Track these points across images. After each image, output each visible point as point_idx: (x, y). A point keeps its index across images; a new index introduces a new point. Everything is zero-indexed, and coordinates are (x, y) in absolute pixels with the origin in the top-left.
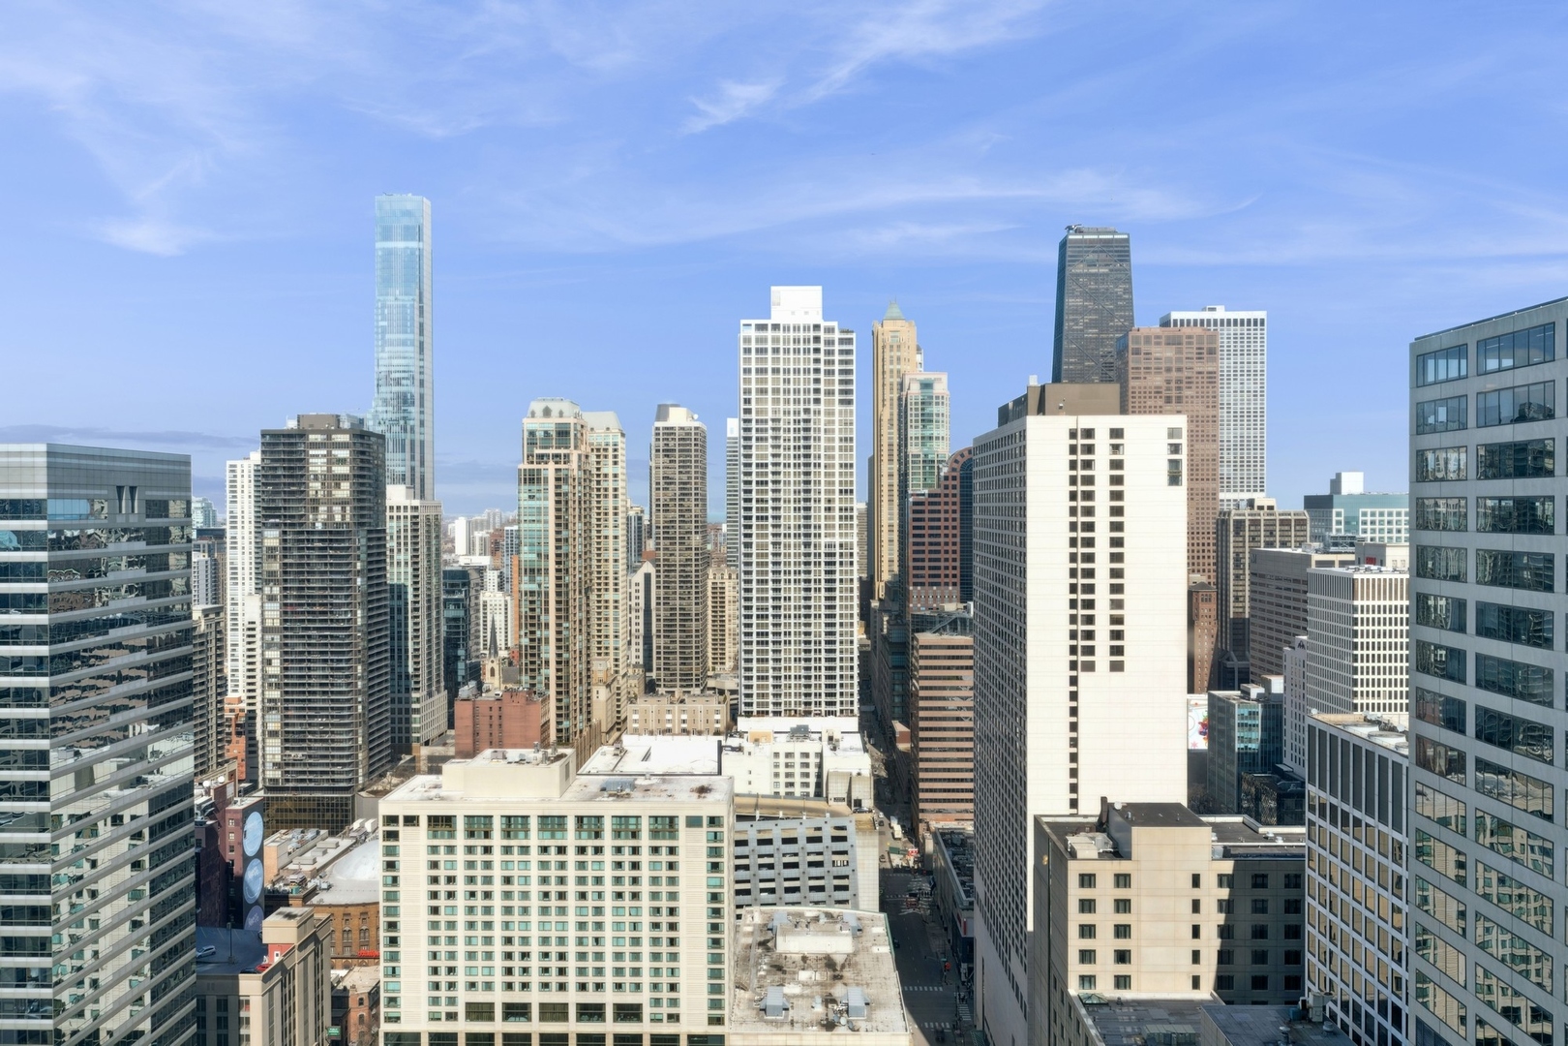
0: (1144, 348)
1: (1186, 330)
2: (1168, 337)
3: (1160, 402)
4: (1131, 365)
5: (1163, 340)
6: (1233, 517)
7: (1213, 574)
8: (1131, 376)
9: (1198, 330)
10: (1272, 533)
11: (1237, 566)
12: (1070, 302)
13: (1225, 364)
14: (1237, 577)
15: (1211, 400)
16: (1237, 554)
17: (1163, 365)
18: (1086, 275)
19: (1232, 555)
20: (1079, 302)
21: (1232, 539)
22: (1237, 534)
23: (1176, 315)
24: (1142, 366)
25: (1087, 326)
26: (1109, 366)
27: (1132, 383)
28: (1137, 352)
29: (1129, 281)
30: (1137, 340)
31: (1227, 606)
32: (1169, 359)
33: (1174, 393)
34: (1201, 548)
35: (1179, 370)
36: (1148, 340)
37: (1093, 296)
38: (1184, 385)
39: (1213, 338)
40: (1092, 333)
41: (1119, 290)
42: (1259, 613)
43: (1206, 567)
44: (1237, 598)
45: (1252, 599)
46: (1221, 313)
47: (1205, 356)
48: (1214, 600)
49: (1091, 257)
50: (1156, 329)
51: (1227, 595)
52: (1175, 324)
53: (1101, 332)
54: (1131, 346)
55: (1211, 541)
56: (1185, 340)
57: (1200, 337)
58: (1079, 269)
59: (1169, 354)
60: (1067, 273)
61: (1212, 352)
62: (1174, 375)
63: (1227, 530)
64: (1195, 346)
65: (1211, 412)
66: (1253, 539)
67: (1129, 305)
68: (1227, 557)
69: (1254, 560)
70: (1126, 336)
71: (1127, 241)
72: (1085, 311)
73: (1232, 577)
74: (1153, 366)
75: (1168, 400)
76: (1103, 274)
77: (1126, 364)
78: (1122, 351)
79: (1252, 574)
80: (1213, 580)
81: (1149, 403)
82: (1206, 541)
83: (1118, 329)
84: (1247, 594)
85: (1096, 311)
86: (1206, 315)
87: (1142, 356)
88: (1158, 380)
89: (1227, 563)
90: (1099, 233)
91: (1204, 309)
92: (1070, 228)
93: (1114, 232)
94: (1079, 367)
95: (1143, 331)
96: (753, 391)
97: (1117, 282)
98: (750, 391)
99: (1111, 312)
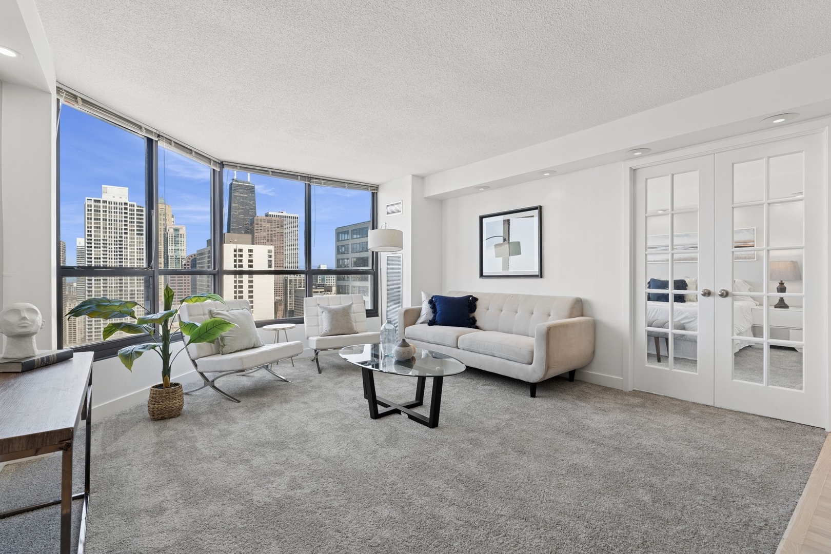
0: (260, 223)
1: (274, 218)
2: (268, 220)
3: (265, 241)
4: (255, 228)
5: (266, 221)
6: (289, 280)
7: (283, 297)
8: (255, 232)
9: (278, 218)
10: (301, 283)
11: (290, 294)
12: (233, 205)
13: (286, 230)
14: (290, 297)
15: (282, 241)
16: (290, 290)
17: (266, 229)
18: (239, 196)
19: (288, 291)
20: (237, 205)
21: (288, 285)
22: (290, 284)
23: (270, 213)
24: (259, 229)
25: (240, 214)
26: (248, 228)
27: (255, 234)
28: (257, 224)
29: (254, 200)
30: (257, 220)
31: (287, 307)
32: (268, 227)
33: (270, 238)
34: (279, 288)
35: (271, 231)
36: (261, 220)
37: (242, 204)
38: (273, 236)
39: (282, 222)
40: (241, 216)
41: (251, 203)
42: (297, 308)
43: (281, 295)
44: (290, 304)
45: (295, 304)
46: (285, 214)
47: (280, 227)
48: (283, 305)
49: (241, 190)
50: (265, 218)
51: (287, 303)
52: (270, 216)
53: (245, 216)
54: (255, 222)
55: (282, 286)
56: (273, 221)
57: (278, 221)
58: (237, 194)
60: (232, 195)
61: (282, 226)
62: (270, 232)
63: (287, 283)
64: (277, 224)
65: (282, 245)
66: (295, 285)
67: (255, 208)
68: (287, 291)
69: (295, 292)
70: (254, 218)
71: (254, 187)
72: (239, 208)
73: (288, 297)
74: (263, 229)
75: (268, 240)
76: (245, 197)
78: (252, 222)
79: (295, 296)
80: (283, 299)
81: (261, 241)
82: (280, 286)
83: (251, 216)
84: (293, 302)
85: (243, 209)
86: (280, 214)
87: (259, 225)
88: (265, 234)
89: (287, 293)
90: (244, 183)
91: (279, 212)
92: (233, 179)
93: (249, 183)
94: (237, 228)
95: (259, 218)
96: (93, 227)
97: (250, 200)
98: (91, 227)
99: (248, 210)
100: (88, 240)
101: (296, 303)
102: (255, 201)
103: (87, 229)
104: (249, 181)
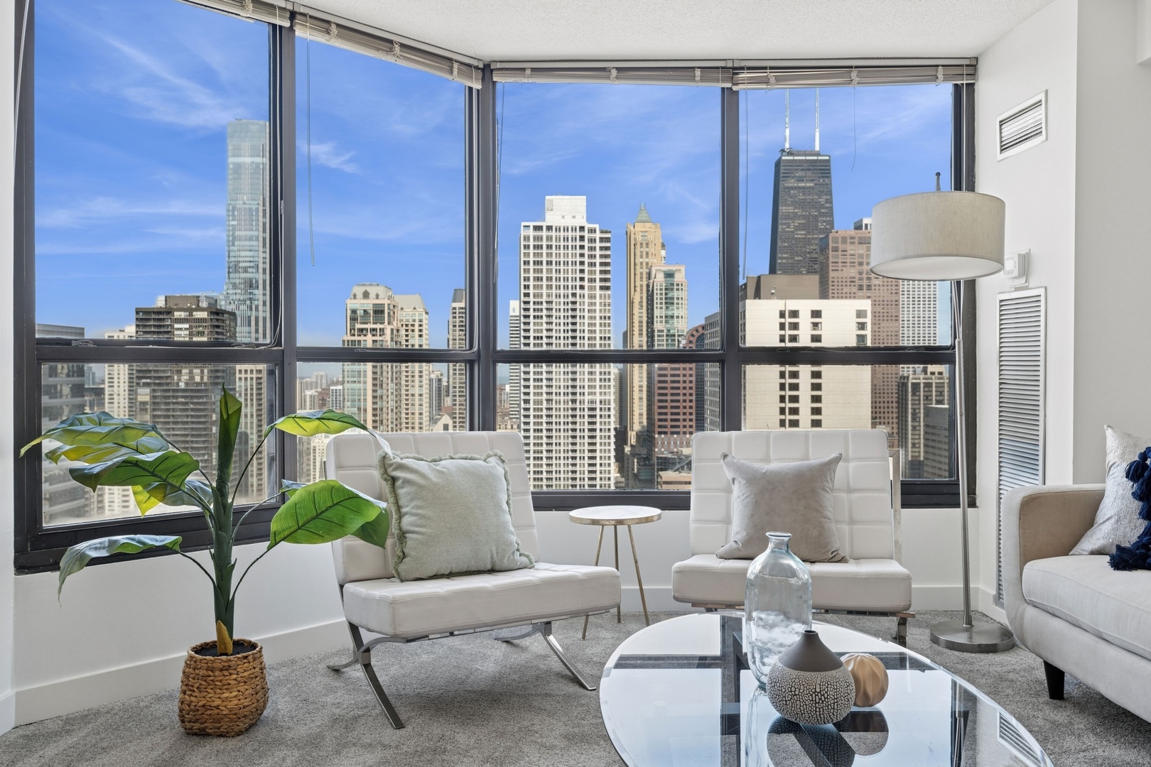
0: (841, 247)
2: (860, 238)
3: (854, 289)
4: (831, 260)
5: (856, 240)
6: (911, 381)
7: (895, 426)
8: (831, 268)
10: (941, 394)
11: (914, 419)
12: (783, 209)
14: (914, 428)
15: (894, 288)
16: (914, 410)
17: (857, 260)
18: (796, 188)
19: (910, 411)
20: (791, 209)
21: (910, 398)
22: (914, 394)
23: (866, 221)
24: (840, 260)
25: (797, 228)
26: (814, 260)
27: (832, 274)
28: (836, 249)
29: (830, 193)
30: (836, 240)
31: (907, 451)
32: (861, 256)
33: (865, 283)
34: (886, 405)
36: (844, 240)
37: (801, 204)
40: (801, 234)
41: (822, 200)
42: (931, 457)
43: (891, 420)
44: (914, 445)
45: (926, 446)
49: (799, 174)
50: (853, 232)
51: (906, 442)
52: (866, 228)
53: (808, 233)
54: (831, 245)
55: (895, 400)
58: (791, 183)
59: (861, 252)
60: (781, 187)
62: (865, 268)
63: (906, 391)
65: (893, 298)
66: (927, 398)
67: (830, 213)
68: (906, 413)
69: (926, 415)
70: (827, 236)
71: (828, 161)
72: (795, 216)
73: (910, 428)
74: (848, 261)
75: (861, 287)
76: (810, 188)
77: (827, 258)
78: (824, 248)
79: (926, 426)
80: (895, 431)
81: (845, 290)
82: (890, 400)
83: (821, 231)
84: (922, 441)
85: (804, 217)
87: (840, 253)
88: (852, 272)
89: (906, 417)
90: (806, 155)
92: (783, 151)
93: (818, 154)
94: (790, 261)
95: (841, 234)
96: (532, 279)
97: (820, 194)
98: (529, 279)
99: (815, 217)
100: (525, 303)
101: (931, 443)
102: (831, 195)
103: (523, 283)
104: (817, 148)
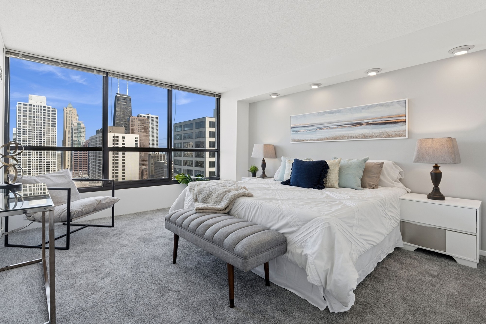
0: (133, 121)
1: (142, 118)
2: (139, 119)
3: (137, 132)
4: (131, 124)
5: (138, 119)
6: (151, 155)
7: (147, 166)
8: (131, 126)
9: (145, 118)
10: (159, 158)
11: (152, 165)
12: (117, 109)
13: (150, 125)
14: (152, 167)
15: (147, 132)
16: (152, 162)
17: (138, 124)
18: (121, 104)
19: (151, 163)
20: (119, 109)
21: (151, 159)
22: (152, 158)
23: (140, 115)
24: (133, 124)
25: (121, 115)
26: (126, 124)
27: (131, 128)
28: (132, 121)
29: (131, 106)
30: (132, 119)
31: (150, 172)
32: (139, 123)
33: (140, 130)
34: (145, 161)
35: (141, 126)
36: (134, 119)
37: (123, 108)
38: (142, 129)
39: (148, 120)
40: (122, 116)
41: (129, 108)
42: (156, 173)
43: (146, 165)
44: (152, 171)
45: (155, 171)
46: (150, 115)
47: (146, 123)
48: (147, 172)
49: (122, 100)
50: (136, 117)
51: (150, 170)
52: (140, 117)
53: (125, 116)
54: (131, 120)
55: (147, 160)
56: (142, 120)
57: (145, 119)
58: (120, 102)
59: (139, 122)
60: (117, 103)
61: (148, 123)
62: (140, 126)
63: (150, 158)
64: (144, 121)
65: (147, 134)
66: (155, 159)
67: (131, 111)
68: (150, 163)
69: (155, 163)
70: (130, 118)
71: (130, 98)
72: (121, 111)
73: (151, 167)
74: (135, 124)
75: (139, 131)
76: (125, 104)
77: (130, 123)
78: (129, 121)
79: (155, 166)
80: (147, 168)
81: (134, 132)
82: (146, 160)
83: (128, 116)
84: (154, 170)
85: (123, 112)
86: (147, 115)
87: (133, 122)
88: (137, 127)
89: (150, 164)
90: (124, 96)
91: (146, 114)
92: (117, 93)
93: (128, 96)
94: (119, 123)
95: (134, 117)
96: (22, 121)
97: (128, 106)
98: (21, 121)
99: (127, 112)
100: (19, 129)
101: (156, 170)
102: (131, 107)
103: (18, 122)
104: (127, 94)
